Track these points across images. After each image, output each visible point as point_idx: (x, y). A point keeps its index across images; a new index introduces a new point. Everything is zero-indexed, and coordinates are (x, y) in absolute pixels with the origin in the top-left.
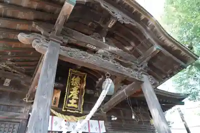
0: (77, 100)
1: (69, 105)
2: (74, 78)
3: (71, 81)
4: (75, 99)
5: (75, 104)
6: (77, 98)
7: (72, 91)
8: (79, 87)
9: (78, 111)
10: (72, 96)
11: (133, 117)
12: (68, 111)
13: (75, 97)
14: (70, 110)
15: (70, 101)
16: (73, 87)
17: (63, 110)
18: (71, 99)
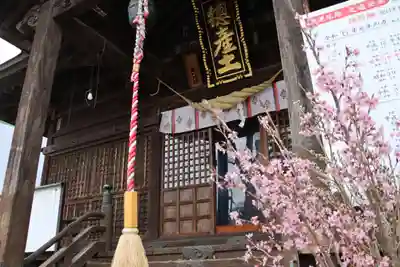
0: (235, 53)
1: (221, 71)
2: (211, 8)
3: (207, 20)
4: (229, 54)
5: (232, 62)
6: (235, 48)
7: (217, 38)
8: (227, 23)
10: (222, 49)
12: (220, 83)
13: (229, 47)
14: (226, 79)
15: (220, 62)
16: (217, 29)
17: (210, 86)
18: (221, 56)
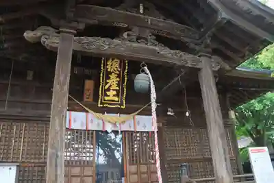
0: (117, 91)
1: (106, 98)
2: (111, 60)
3: (107, 65)
4: (113, 90)
5: (114, 95)
6: (118, 88)
7: (109, 78)
8: (118, 73)
9: (119, 104)
10: (111, 86)
11: (187, 114)
12: (106, 105)
13: (115, 87)
14: (109, 104)
15: (108, 93)
16: (111, 73)
17: (99, 105)
18: (109, 90)
